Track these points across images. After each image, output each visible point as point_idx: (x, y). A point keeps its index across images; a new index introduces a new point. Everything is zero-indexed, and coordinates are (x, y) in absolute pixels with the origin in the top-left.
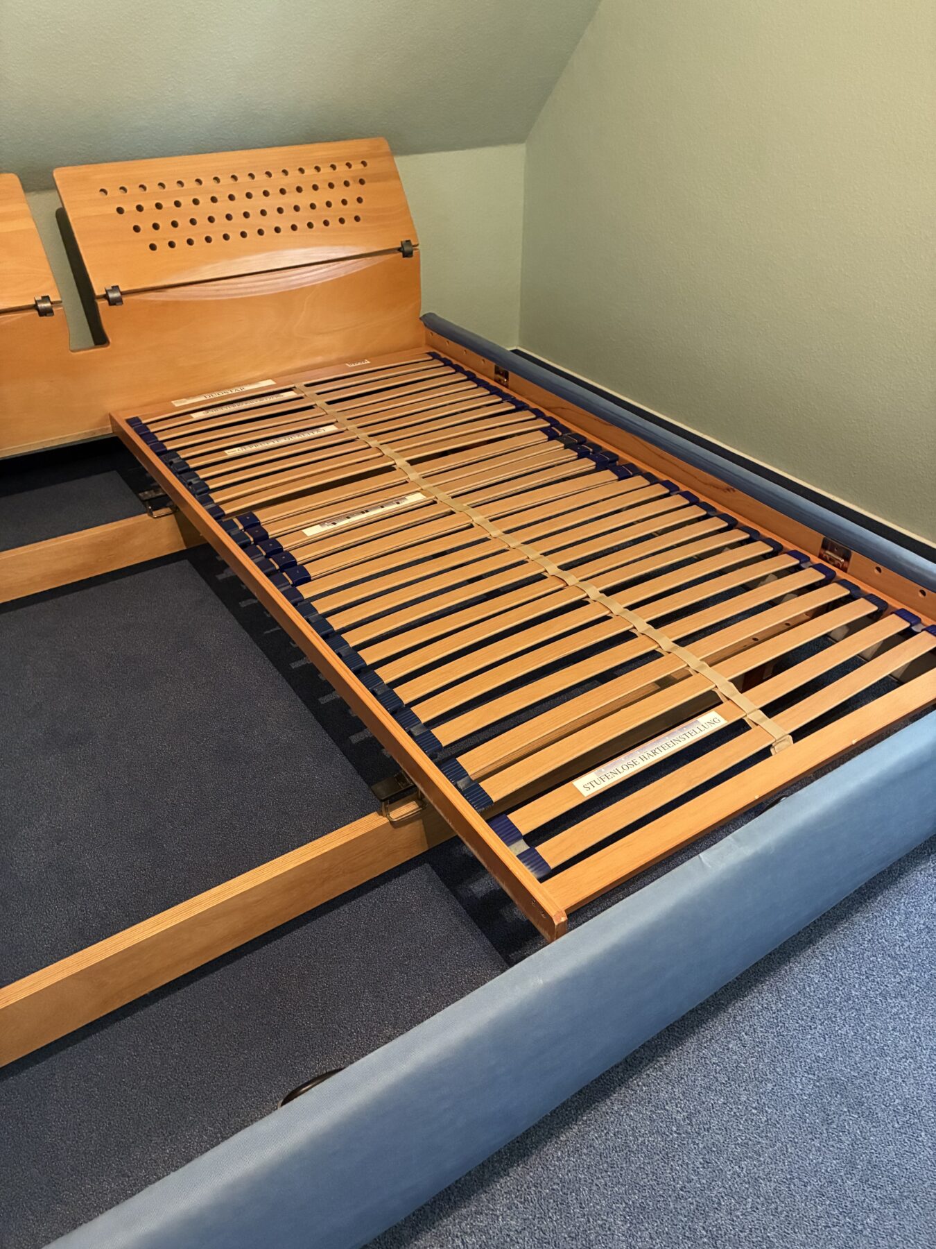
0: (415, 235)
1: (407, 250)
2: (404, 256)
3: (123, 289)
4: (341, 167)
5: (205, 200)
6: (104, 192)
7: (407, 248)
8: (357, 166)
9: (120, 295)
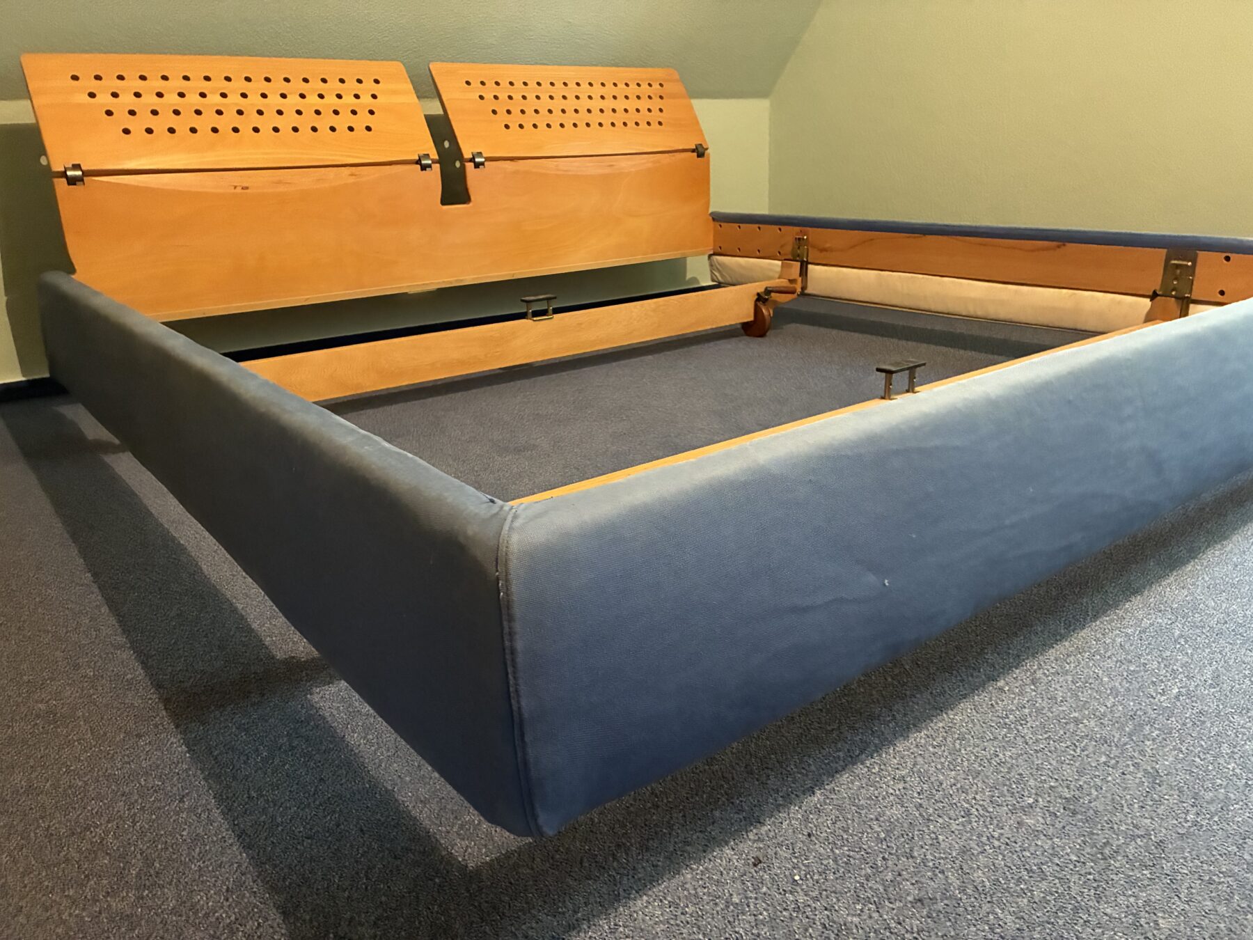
0: (705, 141)
1: (700, 152)
2: (698, 157)
3: (485, 155)
4: (644, 86)
5: (545, 97)
6: (468, 83)
7: (700, 149)
8: (656, 86)
9: (483, 160)
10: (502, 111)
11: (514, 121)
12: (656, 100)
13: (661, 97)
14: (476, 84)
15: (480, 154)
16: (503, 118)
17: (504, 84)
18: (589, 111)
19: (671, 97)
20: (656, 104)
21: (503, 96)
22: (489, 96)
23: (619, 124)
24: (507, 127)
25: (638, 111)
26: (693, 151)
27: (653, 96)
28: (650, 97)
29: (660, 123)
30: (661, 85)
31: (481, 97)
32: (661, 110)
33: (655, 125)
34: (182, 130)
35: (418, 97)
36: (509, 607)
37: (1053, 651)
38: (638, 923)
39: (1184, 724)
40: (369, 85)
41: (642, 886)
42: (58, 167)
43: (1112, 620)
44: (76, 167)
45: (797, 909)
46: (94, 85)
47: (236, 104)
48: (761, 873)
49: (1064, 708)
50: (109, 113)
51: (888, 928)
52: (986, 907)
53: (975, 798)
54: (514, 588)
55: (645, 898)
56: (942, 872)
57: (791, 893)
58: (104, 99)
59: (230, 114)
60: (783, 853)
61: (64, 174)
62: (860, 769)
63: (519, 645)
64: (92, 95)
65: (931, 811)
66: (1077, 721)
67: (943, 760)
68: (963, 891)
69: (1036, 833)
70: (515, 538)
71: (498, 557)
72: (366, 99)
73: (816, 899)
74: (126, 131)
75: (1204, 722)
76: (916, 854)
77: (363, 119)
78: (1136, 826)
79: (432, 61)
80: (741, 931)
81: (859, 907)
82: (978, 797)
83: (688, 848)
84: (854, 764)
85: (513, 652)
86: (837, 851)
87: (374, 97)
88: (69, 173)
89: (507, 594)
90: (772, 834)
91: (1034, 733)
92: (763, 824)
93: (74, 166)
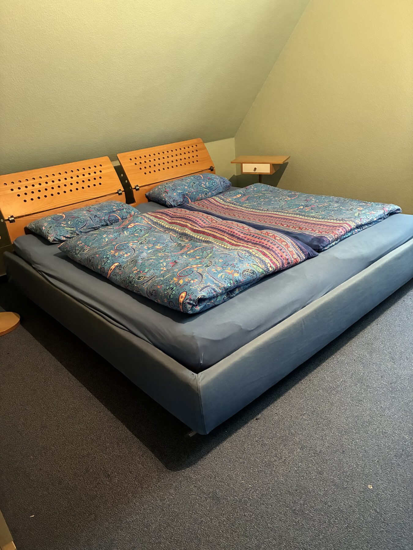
0: (213, 164)
2: (211, 171)
3: (139, 186)
4: (191, 147)
5: (157, 159)
6: (131, 159)
7: (212, 168)
8: (195, 146)
9: (139, 187)
10: (143, 168)
11: (147, 171)
12: (195, 152)
13: (197, 151)
14: (133, 159)
15: (137, 186)
16: (143, 170)
17: (143, 157)
18: (172, 161)
19: (201, 149)
20: (195, 153)
21: (143, 162)
22: (138, 163)
23: (183, 164)
24: (145, 173)
25: (189, 158)
26: (209, 169)
27: (194, 151)
28: (193, 152)
29: (197, 161)
30: (196, 146)
31: (136, 164)
32: (197, 156)
33: (195, 162)
34: (42, 197)
35: (111, 161)
36: (200, 397)
37: (315, 370)
38: (225, 447)
39: (342, 389)
40: (99, 168)
41: (225, 439)
42: (6, 218)
43: (331, 359)
44: (12, 217)
45: (256, 441)
46: (12, 186)
47: (58, 184)
48: (249, 434)
49: (316, 387)
50: (19, 195)
51: (274, 444)
52: (293, 437)
53: (293, 413)
54: (201, 394)
55: (225, 442)
56: (285, 431)
57: (255, 438)
58: (16, 190)
59: (56, 188)
60: (253, 429)
61: (8, 220)
62: (269, 408)
63: (202, 404)
64: (12, 190)
65: (284, 417)
66: (318, 391)
67: (287, 403)
68: (289, 434)
69: (305, 420)
70: (200, 385)
71: (198, 389)
72: (98, 173)
73: (260, 439)
74: (25, 201)
75: (346, 389)
76: (280, 427)
77: (98, 180)
78: (326, 417)
79: (118, 154)
80: (245, 447)
81: (268, 440)
82: (294, 412)
83: (233, 430)
84: (267, 406)
85: (201, 405)
86: (264, 428)
87: (101, 171)
88: (10, 219)
89: (200, 395)
90: (250, 425)
91: (308, 395)
92: (248, 423)
93: (11, 216)
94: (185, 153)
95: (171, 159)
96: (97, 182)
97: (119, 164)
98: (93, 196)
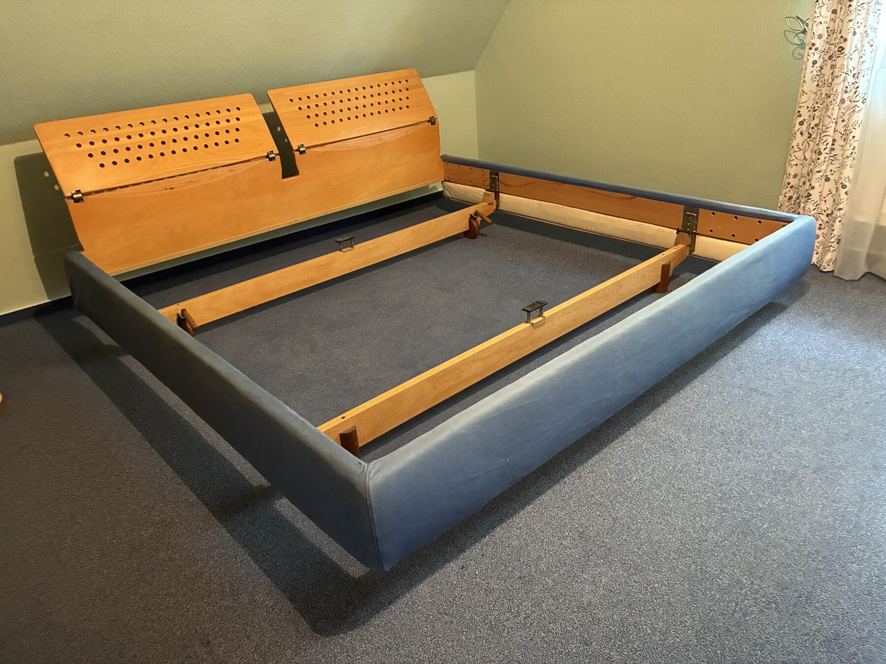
0: (435, 114)
1: (432, 121)
2: (432, 124)
3: (305, 146)
4: (397, 83)
5: (337, 102)
6: (291, 100)
8: (404, 82)
9: (304, 149)
10: (312, 115)
11: (320, 121)
12: (404, 91)
13: (407, 89)
14: (296, 100)
15: (302, 146)
16: (314, 120)
17: (313, 97)
18: (364, 106)
19: (413, 87)
20: (405, 94)
21: (313, 105)
22: (304, 107)
23: (383, 112)
24: (317, 125)
25: (394, 101)
26: (429, 121)
27: (402, 90)
28: (400, 91)
29: (408, 107)
30: (407, 81)
31: (300, 109)
32: (407, 98)
33: (404, 109)
34: (133, 159)
36: (371, 506)
40: (234, 112)
42: (68, 194)
44: (78, 192)
45: (476, 584)
46: (79, 139)
47: (161, 138)
48: (464, 572)
50: (91, 155)
54: (372, 499)
57: (475, 578)
58: (86, 146)
59: (158, 145)
61: (71, 197)
63: (375, 517)
64: (79, 145)
70: (371, 483)
72: (234, 122)
73: (483, 580)
74: (102, 165)
77: (234, 135)
79: (270, 89)
80: (457, 594)
81: (498, 582)
83: (437, 564)
84: (502, 523)
87: (238, 119)
88: (75, 196)
93: (76, 191)
94: (386, 93)
95: (362, 101)
96: (231, 137)
97: (273, 111)
98: (223, 162)
